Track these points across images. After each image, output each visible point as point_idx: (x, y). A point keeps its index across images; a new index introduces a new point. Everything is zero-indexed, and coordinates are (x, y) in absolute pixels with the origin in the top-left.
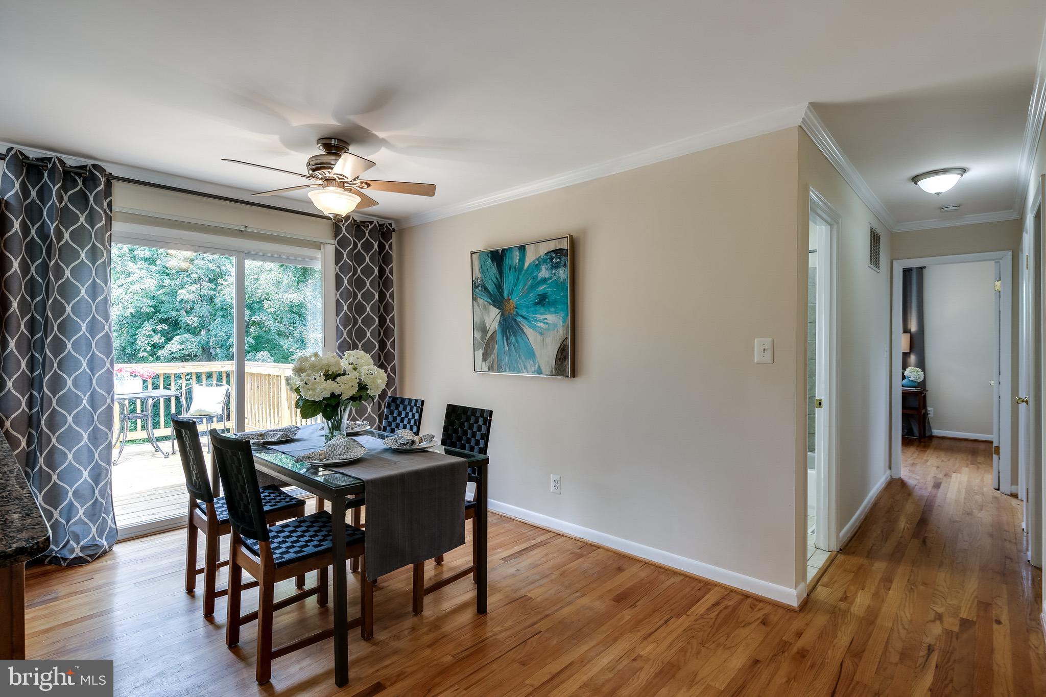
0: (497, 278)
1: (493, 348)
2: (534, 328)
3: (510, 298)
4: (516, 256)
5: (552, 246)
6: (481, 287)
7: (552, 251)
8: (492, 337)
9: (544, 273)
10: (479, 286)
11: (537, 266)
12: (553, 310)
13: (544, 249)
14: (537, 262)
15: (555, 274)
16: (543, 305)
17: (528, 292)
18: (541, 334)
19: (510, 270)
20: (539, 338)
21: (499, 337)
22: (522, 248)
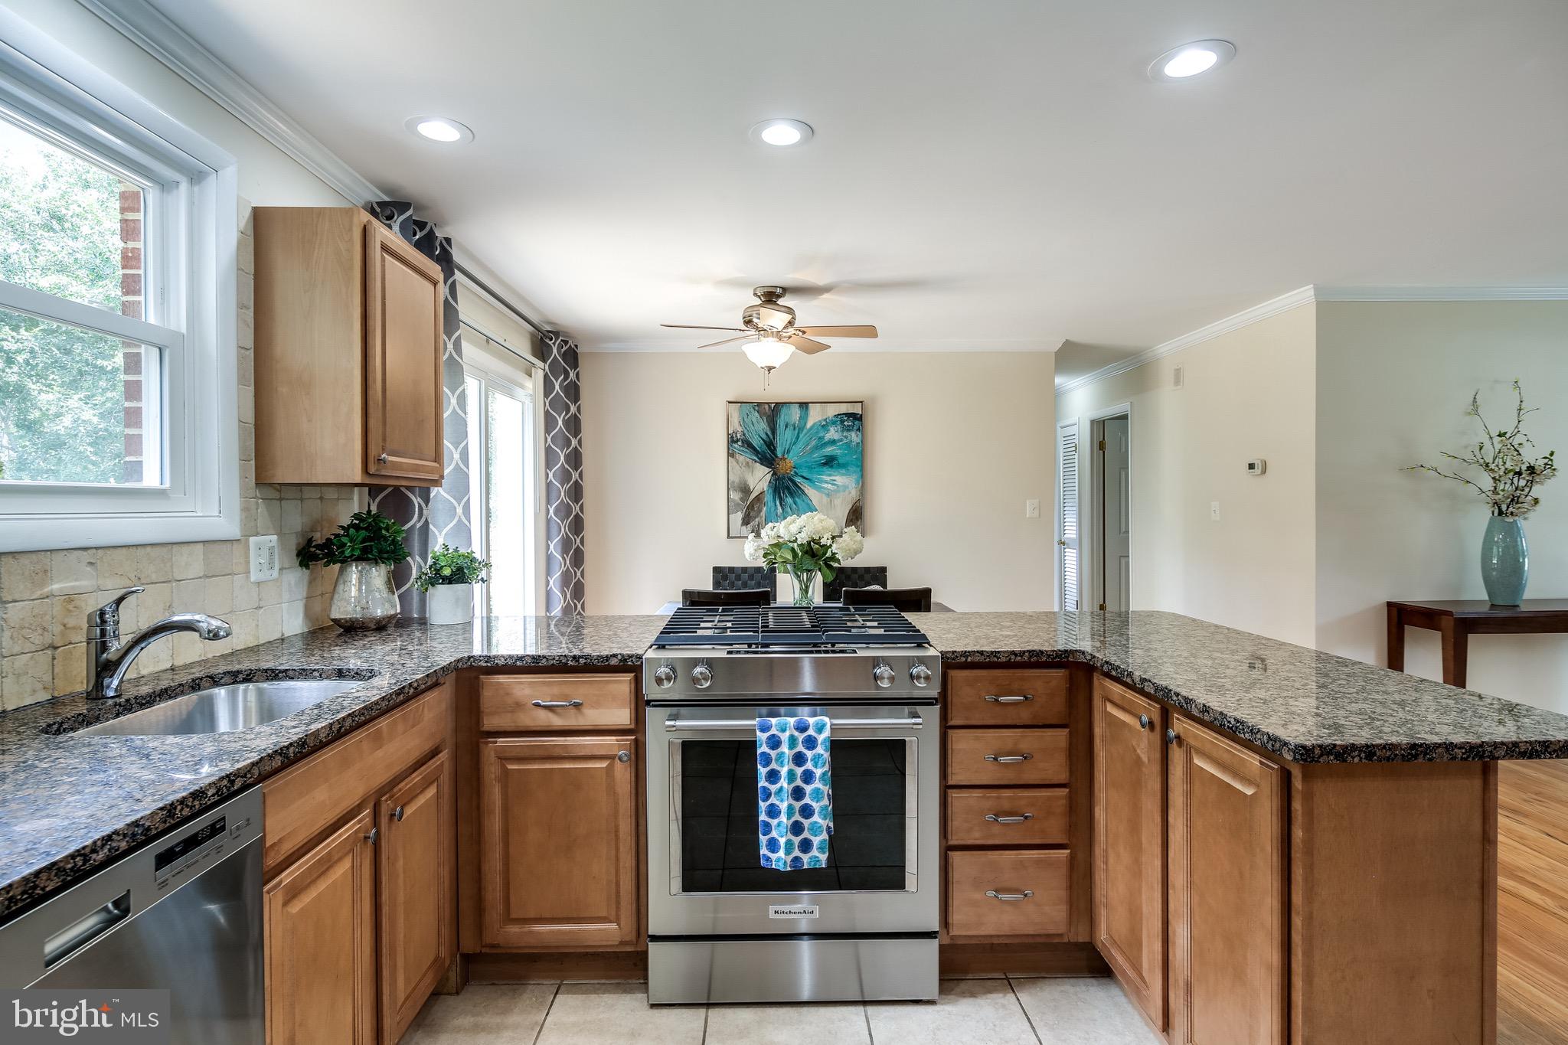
0: (767, 434)
1: (760, 511)
2: (819, 489)
3: (786, 456)
4: (795, 414)
5: (844, 409)
6: (743, 443)
7: (843, 414)
8: (759, 498)
9: (833, 433)
10: (738, 440)
11: (825, 426)
12: (843, 471)
13: (832, 411)
14: (824, 423)
15: (846, 437)
16: (832, 467)
17: (812, 452)
18: (828, 495)
19: (786, 427)
20: (825, 499)
21: (768, 498)
22: (804, 405)
